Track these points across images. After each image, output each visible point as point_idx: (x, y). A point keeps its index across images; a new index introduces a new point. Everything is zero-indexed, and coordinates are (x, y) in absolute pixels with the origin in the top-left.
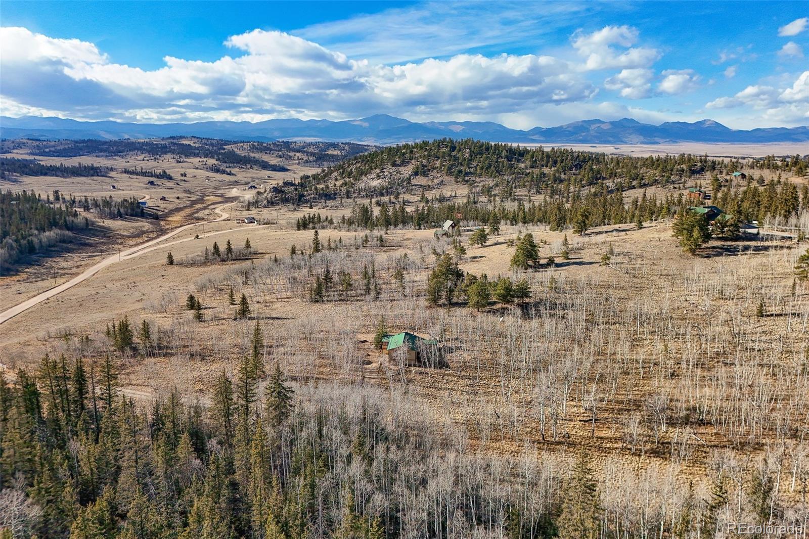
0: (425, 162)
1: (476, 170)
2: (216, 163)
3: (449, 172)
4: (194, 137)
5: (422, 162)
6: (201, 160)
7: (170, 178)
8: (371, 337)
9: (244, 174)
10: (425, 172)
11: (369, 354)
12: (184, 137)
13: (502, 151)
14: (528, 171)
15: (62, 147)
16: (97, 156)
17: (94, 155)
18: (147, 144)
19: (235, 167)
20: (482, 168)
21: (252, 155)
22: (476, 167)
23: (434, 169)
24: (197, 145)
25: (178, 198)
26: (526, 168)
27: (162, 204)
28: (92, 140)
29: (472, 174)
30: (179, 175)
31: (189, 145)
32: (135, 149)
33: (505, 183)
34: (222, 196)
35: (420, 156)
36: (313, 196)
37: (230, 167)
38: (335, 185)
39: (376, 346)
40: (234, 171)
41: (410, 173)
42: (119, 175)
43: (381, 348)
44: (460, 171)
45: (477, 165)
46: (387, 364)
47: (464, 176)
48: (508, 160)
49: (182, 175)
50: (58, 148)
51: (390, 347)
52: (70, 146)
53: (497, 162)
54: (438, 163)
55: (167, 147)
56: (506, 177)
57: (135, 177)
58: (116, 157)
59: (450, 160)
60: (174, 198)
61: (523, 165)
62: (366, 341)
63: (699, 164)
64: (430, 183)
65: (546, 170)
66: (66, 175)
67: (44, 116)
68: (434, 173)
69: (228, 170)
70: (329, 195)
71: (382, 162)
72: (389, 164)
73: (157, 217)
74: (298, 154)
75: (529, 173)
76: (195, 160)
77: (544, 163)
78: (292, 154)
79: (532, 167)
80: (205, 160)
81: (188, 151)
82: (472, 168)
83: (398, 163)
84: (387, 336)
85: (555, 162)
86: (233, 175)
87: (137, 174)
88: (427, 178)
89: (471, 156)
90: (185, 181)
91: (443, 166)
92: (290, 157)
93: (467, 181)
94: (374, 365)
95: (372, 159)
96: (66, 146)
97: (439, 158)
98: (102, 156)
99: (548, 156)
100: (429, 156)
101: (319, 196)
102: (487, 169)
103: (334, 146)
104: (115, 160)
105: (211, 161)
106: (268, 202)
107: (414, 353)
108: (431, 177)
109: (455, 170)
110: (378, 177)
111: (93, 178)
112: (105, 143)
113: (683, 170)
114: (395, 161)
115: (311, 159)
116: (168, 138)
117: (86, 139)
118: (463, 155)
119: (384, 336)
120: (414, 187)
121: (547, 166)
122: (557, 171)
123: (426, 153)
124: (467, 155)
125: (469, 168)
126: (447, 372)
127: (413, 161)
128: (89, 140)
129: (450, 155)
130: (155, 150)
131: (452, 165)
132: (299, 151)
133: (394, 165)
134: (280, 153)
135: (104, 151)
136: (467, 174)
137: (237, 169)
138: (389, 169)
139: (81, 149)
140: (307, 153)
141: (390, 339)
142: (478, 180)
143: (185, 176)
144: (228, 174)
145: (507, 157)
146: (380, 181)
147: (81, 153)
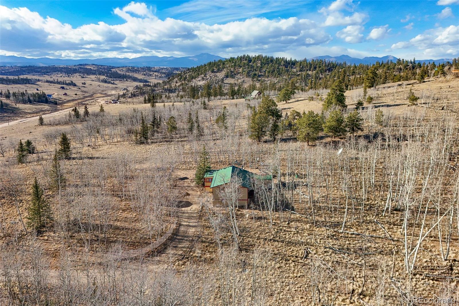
0: (232, 69)
1: (265, 74)
2: (105, 78)
3: (248, 75)
4: (94, 64)
5: (230, 70)
6: (96, 76)
7: (75, 85)
8: (191, 174)
9: (122, 84)
10: (232, 75)
11: (189, 192)
12: (88, 65)
13: (281, 62)
14: (298, 73)
15: (12, 70)
16: (33, 75)
17: (32, 74)
18: (64, 68)
19: (117, 80)
20: (269, 72)
21: (128, 74)
22: (265, 72)
23: (238, 73)
24: (95, 69)
25: (76, 94)
26: (297, 72)
27: (64, 97)
28: (32, 66)
29: (263, 76)
30: (81, 84)
31: (90, 69)
32: (57, 71)
33: (285, 80)
34: (105, 94)
35: (229, 66)
36: (161, 90)
37: (114, 80)
38: (176, 85)
39: (198, 183)
40: (116, 82)
41: (223, 76)
42: (43, 84)
43: (203, 185)
44: (255, 75)
45: (266, 70)
46: (211, 206)
47: (258, 77)
48: (285, 67)
49: (83, 84)
50: (10, 71)
51: (214, 184)
52: (17, 69)
53: (278, 68)
54: (241, 70)
55: (76, 70)
56: (284, 77)
57: (53, 84)
58: (45, 75)
59: (248, 68)
60: (73, 94)
61: (295, 70)
62: (186, 178)
63: (411, 65)
64: (236, 82)
65: (310, 73)
66: (8, 83)
67: (7, 55)
68: (238, 76)
69: (112, 82)
70: (172, 90)
71: (205, 70)
72: (210, 71)
73: (56, 103)
74: (156, 73)
75: (299, 75)
76: (93, 77)
77: (308, 68)
78: (151, 73)
79: (301, 71)
80: (99, 76)
81: (89, 72)
82: (262, 72)
83: (215, 70)
84: (210, 171)
85: (315, 68)
86: (115, 84)
87: (54, 83)
88: (234, 79)
89: (261, 65)
90: (84, 87)
91: (244, 71)
92: (151, 75)
93: (259, 80)
94: (194, 207)
95: (199, 69)
96: (15, 70)
97: (241, 67)
98: (37, 75)
99: (311, 65)
100: (235, 65)
101: (165, 90)
102: (272, 72)
103: (177, 69)
104: (44, 77)
105: (102, 77)
106: (132, 94)
107: (246, 191)
108: (236, 79)
109: (252, 73)
110: (203, 79)
111: (25, 85)
112: (40, 67)
113: (401, 69)
114: (214, 70)
115: (163, 76)
116: (78, 65)
117: (28, 66)
118: (257, 65)
119: (207, 171)
120: (226, 85)
121: (310, 70)
122: (317, 73)
123: (233, 64)
124: (259, 65)
125: (261, 72)
126: (292, 216)
127: (225, 69)
128: (30, 66)
129: (248, 65)
130: (69, 70)
131: (250, 71)
132: (156, 72)
133: (213, 71)
134: (145, 73)
135: (38, 72)
136: (259, 76)
137: (118, 82)
138: (209, 74)
139: (24, 71)
140: (161, 73)
141: (214, 174)
142: (266, 79)
143: (85, 84)
144: (112, 84)
145: (284, 65)
146: (204, 82)
147: (24, 73)
